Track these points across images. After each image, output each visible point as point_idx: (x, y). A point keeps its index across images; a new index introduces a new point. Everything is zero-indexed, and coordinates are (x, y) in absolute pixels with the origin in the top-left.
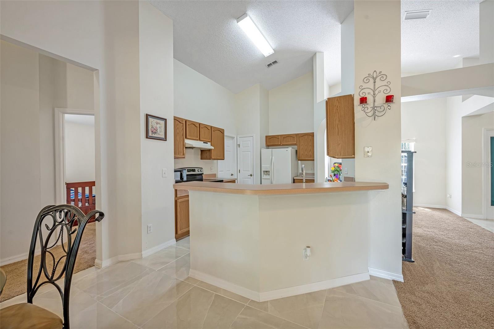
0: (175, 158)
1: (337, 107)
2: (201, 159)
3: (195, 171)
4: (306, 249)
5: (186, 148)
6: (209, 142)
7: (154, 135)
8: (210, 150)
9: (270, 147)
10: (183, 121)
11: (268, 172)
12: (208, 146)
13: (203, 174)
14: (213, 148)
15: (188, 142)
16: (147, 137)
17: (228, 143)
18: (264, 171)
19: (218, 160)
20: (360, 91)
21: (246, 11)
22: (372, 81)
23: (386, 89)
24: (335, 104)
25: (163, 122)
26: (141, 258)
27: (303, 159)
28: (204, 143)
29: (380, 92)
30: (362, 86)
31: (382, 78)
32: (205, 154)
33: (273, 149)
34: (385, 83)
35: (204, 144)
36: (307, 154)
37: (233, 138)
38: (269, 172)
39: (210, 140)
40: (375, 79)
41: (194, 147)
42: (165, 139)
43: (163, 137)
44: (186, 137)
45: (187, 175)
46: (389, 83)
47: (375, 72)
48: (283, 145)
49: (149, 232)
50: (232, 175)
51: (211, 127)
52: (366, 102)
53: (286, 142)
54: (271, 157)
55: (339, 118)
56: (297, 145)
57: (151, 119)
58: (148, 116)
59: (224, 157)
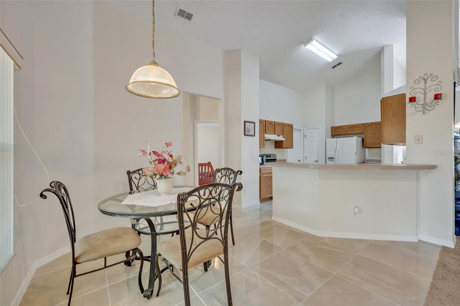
0: (260, 147)
1: (391, 104)
2: (275, 148)
3: (271, 157)
4: (355, 209)
5: (265, 140)
6: (281, 135)
7: (248, 133)
8: (282, 142)
9: (335, 136)
10: (263, 122)
11: (332, 159)
12: (281, 138)
13: (276, 159)
14: (284, 139)
15: (268, 136)
16: (245, 135)
17: (295, 134)
18: (329, 158)
19: (288, 149)
20: (410, 91)
21: (312, 37)
22: (423, 82)
23: (436, 87)
24: (389, 103)
25: (253, 125)
26: (241, 208)
27: (371, 146)
28: (278, 136)
29: (431, 90)
30: (413, 87)
31: (432, 79)
32: (278, 144)
33: (337, 139)
34: (436, 82)
36: (375, 142)
37: (300, 130)
38: (334, 159)
39: (282, 134)
40: (425, 80)
41: (270, 140)
42: (254, 135)
43: (253, 134)
44: (265, 133)
45: (266, 160)
46: (440, 82)
47: (426, 75)
48: (349, 134)
49: (245, 193)
50: (299, 161)
51: (283, 124)
52: (415, 101)
53: (352, 131)
54: (336, 145)
55: (393, 113)
56: (363, 134)
57: (247, 124)
58: (245, 122)
59: (293, 146)
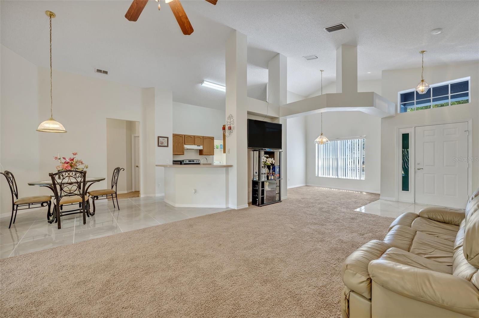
0: (174, 155)
2: (200, 155)
3: (194, 162)
5: (185, 149)
6: (202, 145)
10: (182, 136)
12: (201, 148)
13: (200, 163)
14: (204, 148)
16: (159, 146)
23: (233, 122)
25: (166, 139)
26: (155, 197)
31: (232, 118)
35: (198, 147)
41: (193, 149)
43: (166, 145)
44: (185, 144)
49: (159, 186)
51: (202, 137)
57: (160, 138)
58: (159, 137)
59: (214, 154)
